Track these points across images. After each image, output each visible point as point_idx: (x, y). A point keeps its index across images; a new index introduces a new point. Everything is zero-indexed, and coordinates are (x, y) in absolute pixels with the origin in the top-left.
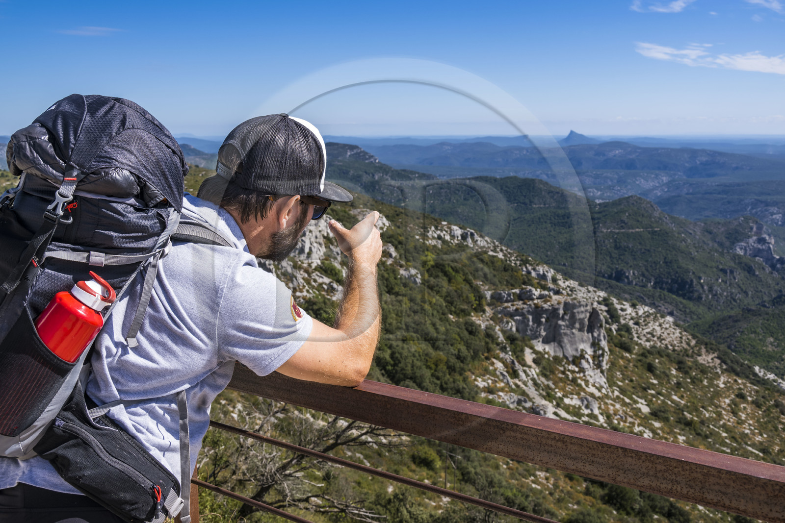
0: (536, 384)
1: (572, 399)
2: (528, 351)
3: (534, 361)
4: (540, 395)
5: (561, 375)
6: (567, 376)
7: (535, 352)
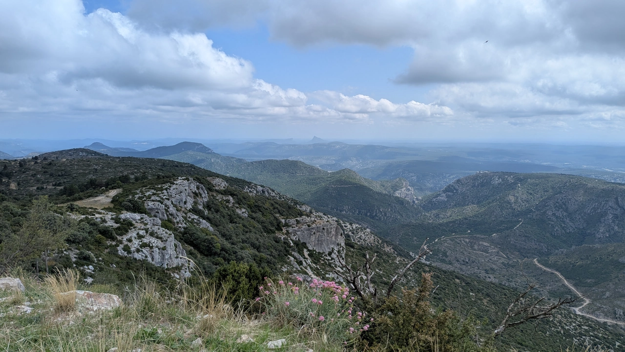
0: (311, 268)
1: (329, 274)
2: (305, 250)
3: (309, 255)
4: (314, 273)
5: (322, 262)
6: (325, 262)
7: (309, 250)
